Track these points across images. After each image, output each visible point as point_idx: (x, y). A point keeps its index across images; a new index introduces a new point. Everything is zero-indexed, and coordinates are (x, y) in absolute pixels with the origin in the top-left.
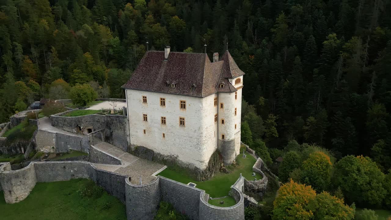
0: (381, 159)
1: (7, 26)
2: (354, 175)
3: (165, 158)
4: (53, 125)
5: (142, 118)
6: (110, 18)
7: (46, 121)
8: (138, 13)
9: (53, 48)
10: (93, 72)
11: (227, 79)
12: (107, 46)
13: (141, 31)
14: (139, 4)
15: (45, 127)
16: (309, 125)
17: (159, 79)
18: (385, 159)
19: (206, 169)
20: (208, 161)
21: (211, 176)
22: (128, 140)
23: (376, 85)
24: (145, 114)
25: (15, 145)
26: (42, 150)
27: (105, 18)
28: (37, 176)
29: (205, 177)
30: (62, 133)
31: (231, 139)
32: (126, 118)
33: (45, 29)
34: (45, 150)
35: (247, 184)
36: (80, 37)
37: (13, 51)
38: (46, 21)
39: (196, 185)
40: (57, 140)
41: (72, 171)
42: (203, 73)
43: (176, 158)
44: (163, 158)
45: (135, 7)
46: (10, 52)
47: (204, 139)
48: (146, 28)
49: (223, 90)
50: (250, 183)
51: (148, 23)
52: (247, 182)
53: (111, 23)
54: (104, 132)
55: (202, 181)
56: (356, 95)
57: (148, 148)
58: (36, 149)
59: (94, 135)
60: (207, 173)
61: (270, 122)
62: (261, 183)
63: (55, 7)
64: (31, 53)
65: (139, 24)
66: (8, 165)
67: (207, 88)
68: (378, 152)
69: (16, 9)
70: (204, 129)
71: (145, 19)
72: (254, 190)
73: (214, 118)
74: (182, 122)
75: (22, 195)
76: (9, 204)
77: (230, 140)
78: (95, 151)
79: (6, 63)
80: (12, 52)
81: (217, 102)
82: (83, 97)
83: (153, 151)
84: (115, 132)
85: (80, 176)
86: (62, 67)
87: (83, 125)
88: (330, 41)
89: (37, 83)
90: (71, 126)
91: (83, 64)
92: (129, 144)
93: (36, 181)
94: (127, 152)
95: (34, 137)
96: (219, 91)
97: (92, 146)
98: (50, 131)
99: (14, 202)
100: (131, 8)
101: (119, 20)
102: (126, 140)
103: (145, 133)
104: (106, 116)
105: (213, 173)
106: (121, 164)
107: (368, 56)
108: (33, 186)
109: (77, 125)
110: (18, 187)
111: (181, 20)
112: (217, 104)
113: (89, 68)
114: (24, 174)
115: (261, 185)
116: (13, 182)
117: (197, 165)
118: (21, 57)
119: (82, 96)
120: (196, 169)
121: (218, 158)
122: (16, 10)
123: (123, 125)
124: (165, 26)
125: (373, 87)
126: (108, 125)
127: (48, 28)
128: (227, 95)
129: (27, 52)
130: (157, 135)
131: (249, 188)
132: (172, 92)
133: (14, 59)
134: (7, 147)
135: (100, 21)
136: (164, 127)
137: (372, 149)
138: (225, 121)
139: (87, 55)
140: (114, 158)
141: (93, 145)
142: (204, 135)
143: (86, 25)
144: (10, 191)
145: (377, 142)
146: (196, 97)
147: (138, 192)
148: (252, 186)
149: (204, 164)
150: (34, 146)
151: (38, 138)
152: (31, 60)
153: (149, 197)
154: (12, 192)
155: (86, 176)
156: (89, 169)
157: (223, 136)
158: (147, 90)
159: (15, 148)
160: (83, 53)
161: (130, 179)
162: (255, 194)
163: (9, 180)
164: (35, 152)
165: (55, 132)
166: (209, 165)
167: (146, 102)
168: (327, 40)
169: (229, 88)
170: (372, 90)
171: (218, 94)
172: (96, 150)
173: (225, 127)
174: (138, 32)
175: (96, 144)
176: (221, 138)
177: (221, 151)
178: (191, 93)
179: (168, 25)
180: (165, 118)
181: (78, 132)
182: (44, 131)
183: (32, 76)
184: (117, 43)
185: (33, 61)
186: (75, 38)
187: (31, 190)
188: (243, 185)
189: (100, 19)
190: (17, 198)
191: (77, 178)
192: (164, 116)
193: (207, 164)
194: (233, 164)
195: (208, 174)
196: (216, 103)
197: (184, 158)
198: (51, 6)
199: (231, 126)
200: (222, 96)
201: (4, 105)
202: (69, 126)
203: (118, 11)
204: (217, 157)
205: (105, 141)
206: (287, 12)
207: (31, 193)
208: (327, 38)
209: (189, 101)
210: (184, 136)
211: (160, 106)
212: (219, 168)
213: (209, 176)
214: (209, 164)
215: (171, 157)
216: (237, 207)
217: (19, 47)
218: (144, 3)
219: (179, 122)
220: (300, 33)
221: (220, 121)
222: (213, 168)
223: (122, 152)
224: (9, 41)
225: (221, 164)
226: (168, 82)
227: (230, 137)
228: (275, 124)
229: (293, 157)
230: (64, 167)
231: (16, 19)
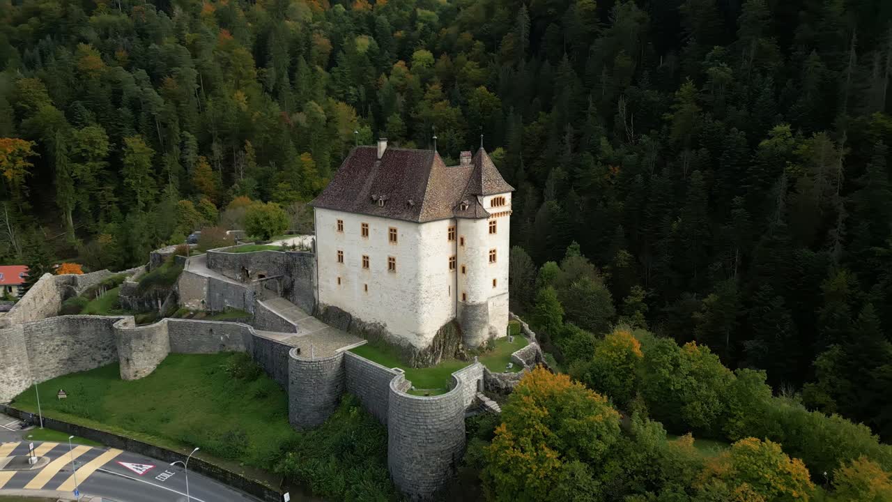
0: (832, 385)
1: (177, 104)
2: (664, 371)
3: (367, 328)
4: (209, 267)
5: (336, 258)
6: (362, 89)
7: (201, 261)
8: (413, 80)
9: (249, 143)
10: (315, 190)
11: (475, 196)
12: (347, 143)
13: (412, 115)
14: (419, 64)
15: (196, 269)
16: (705, 311)
17: (364, 193)
18: (838, 386)
19: (427, 349)
20: (433, 335)
21: (434, 361)
22: (316, 293)
23: (845, 233)
24: (341, 250)
25: (149, 295)
26: (187, 306)
27: (352, 91)
28: (171, 342)
29: (422, 362)
30: (219, 278)
31: (478, 302)
32: (314, 256)
33: (239, 108)
34: (192, 305)
35: (489, 378)
36: (297, 125)
37: (183, 146)
38: (244, 94)
39: (403, 371)
40: (209, 290)
41: (222, 338)
42: (427, 183)
43: (383, 328)
44: (364, 328)
45: (411, 69)
46: (176, 149)
47: (424, 296)
48: (424, 110)
49: (463, 214)
50: (493, 375)
51: (430, 101)
52: (489, 374)
53: (363, 98)
54: (282, 282)
55: (417, 367)
56: (807, 252)
57: (344, 310)
58: (179, 303)
59: (264, 283)
60: (427, 356)
61: (631, 301)
62: (514, 379)
63: (264, 70)
64: (211, 152)
65: (411, 102)
66: (131, 320)
67: (433, 208)
68: (826, 370)
69: (195, 72)
70: (424, 277)
71: (425, 91)
72: (499, 390)
73: (448, 262)
74: (392, 265)
75: (145, 369)
76: (126, 381)
77: (475, 303)
78: (262, 309)
79: (168, 168)
80: (181, 149)
81: (455, 234)
82: (264, 225)
83: (351, 316)
84: (297, 280)
85: (233, 347)
86: (259, 180)
87: (252, 267)
88: (774, 140)
89: (213, 205)
90: (234, 268)
91: (296, 174)
92: (317, 303)
93: (169, 351)
94: (312, 315)
95: (177, 284)
96: (457, 215)
97: (259, 301)
98: (200, 274)
99: (132, 378)
100: (404, 70)
101: (378, 94)
102: (313, 294)
103: (339, 283)
104: (286, 253)
105: (440, 357)
106: (296, 332)
107: (843, 172)
108: (163, 356)
109: (244, 268)
110: (141, 355)
111: (492, 94)
112: (455, 239)
113: (306, 182)
114: (150, 334)
115: (512, 382)
116: (134, 344)
117: (413, 340)
118: (194, 158)
119: (262, 222)
120: (411, 346)
121: (454, 334)
122: (195, 75)
123: (309, 268)
124: (459, 106)
125: (840, 238)
126: (288, 269)
127: (244, 107)
128: (470, 223)
129: (204, 149)
130: (357, 287)
131: (491, 385)
132: (377, 213)
133: (182, 162)
134: (138, 297)
135: (342, 96)
136: (366, 272)
137: (815, 363)
138: (466, 269)
139: (305, 158)
140: (286, 321)
141: (262, 300)
142: (424, 288)
143: (313, 103)
144: (128, 360)
145: (827, 349)
146: (410, 221)
147: (303, 370)
148: (497, 381)
149: (424, 340)
150: (175, 297)
151: (183, 285)
152: (210, 163)
153: (321, 381)
154: (130, 362)
155: (242, 348)
156: (246, 334)
157: (464, 296)
158: (343, 209)
159: (149, 301)
160: (296, 154)
161: (299, 351)
162: (500, 396)
163: (128, 341)
164: (177, 307)
165: (207, 276)
166: (434, 343)
167: (342, 230)
168: (770, 138)
169: (476, 211)
170: (838, 243)
171: (455, 220)
172: (264, 309)
173: (468, 279)
174: (406, 117)
175: (266, 299)
176: (460, 299)
177: (460, 322)
178: (405, 216)
179: (465, 105)
180: (368, 258)
181: (244, 280)
182: (192, 273)
183: (208, 194)
184: (366, 138)
185: (212, 166)
186: (289, 126)
187: (159, 363)
188: (480, 377)
189: (343, 93)
190: (137, 372)
191: (229, 351)
192: (366, 254)
193: (430, 341)
194: (480, 348)
195: (430, 357)
196: (453, 235)
197: (394, 330)
198: (257, 67)
199: (478, 278)
200: (463, 224)
201: (152, 237)
202: (231, 269)
203: (378, 75)
204: (451, 332)
205: (283, 297)
206: (701, 79)
207: (159, 367)
208: (770, 133)
209: (402, 228)
210: (395, 290)
211: (361, 237)
212: (454, 351)
213: (430, 361)
214: (433, 341)
215: (375, 326)
216: (441, 399)
217: (192, 141)
218: (429, 60)
219: (387, 266)
220: (718, 123)
221: (460, 269)
222: (440, 348)
223: (305, 315)
224: (178, 130)
225: (458, 344)
226: (374, 197)
227: (478, 298)
228: (645, 306)
229: (583, 342)
230: (211, 330)
231: (193, 90)
